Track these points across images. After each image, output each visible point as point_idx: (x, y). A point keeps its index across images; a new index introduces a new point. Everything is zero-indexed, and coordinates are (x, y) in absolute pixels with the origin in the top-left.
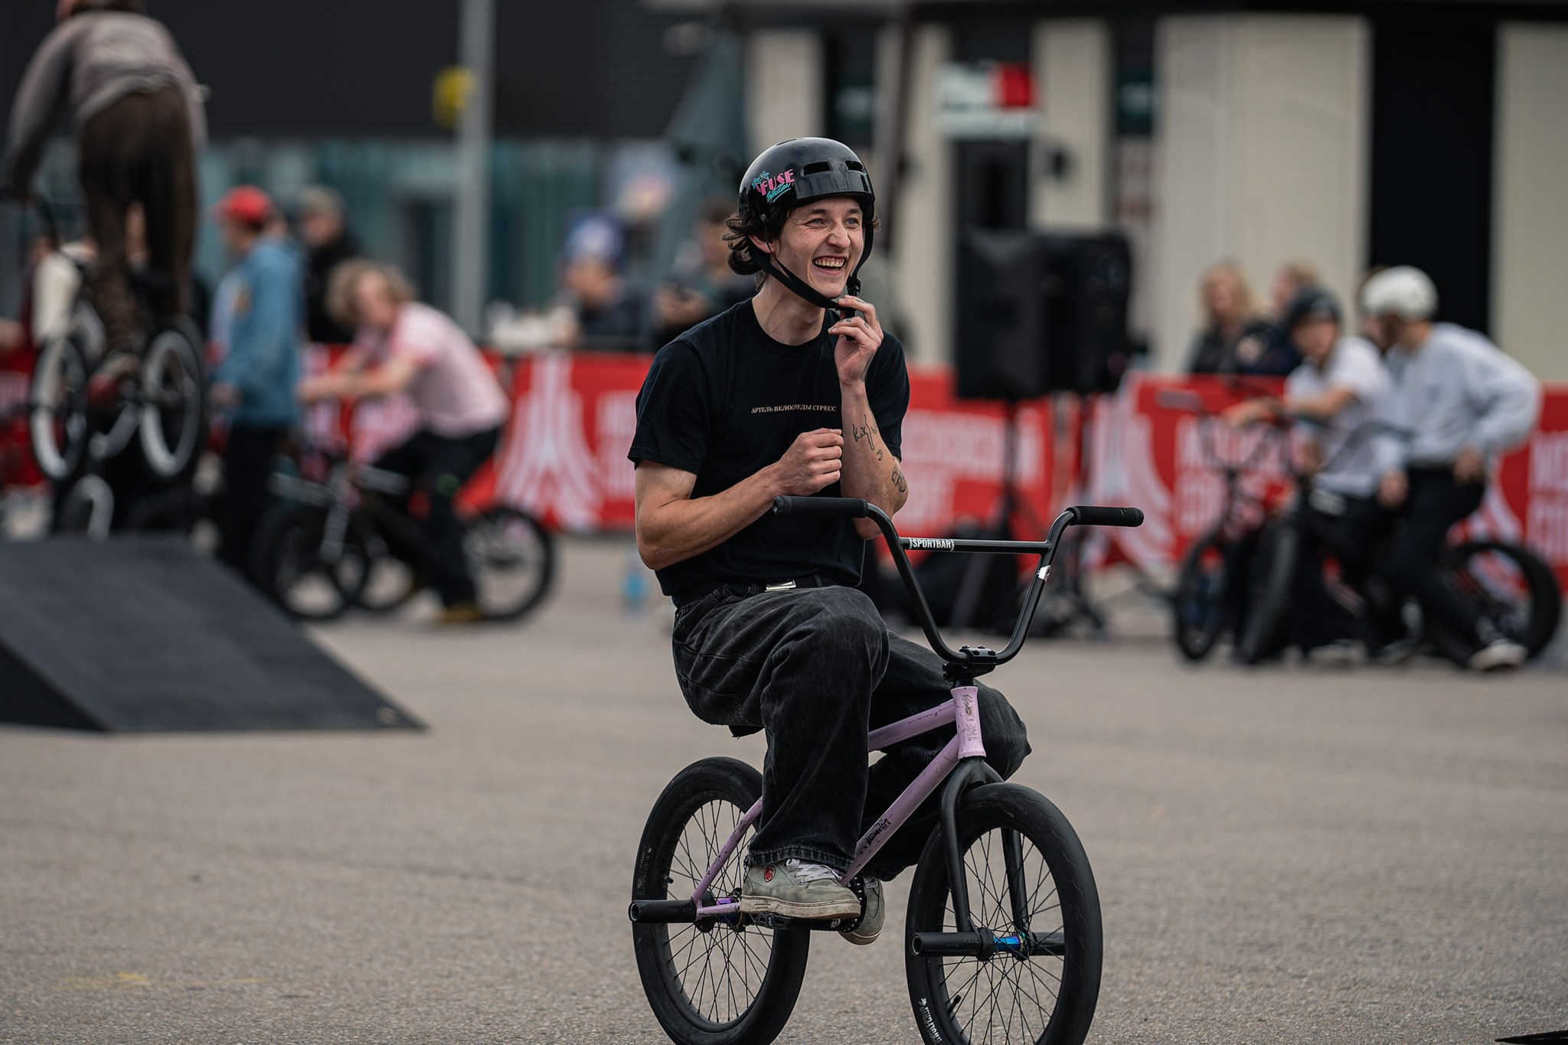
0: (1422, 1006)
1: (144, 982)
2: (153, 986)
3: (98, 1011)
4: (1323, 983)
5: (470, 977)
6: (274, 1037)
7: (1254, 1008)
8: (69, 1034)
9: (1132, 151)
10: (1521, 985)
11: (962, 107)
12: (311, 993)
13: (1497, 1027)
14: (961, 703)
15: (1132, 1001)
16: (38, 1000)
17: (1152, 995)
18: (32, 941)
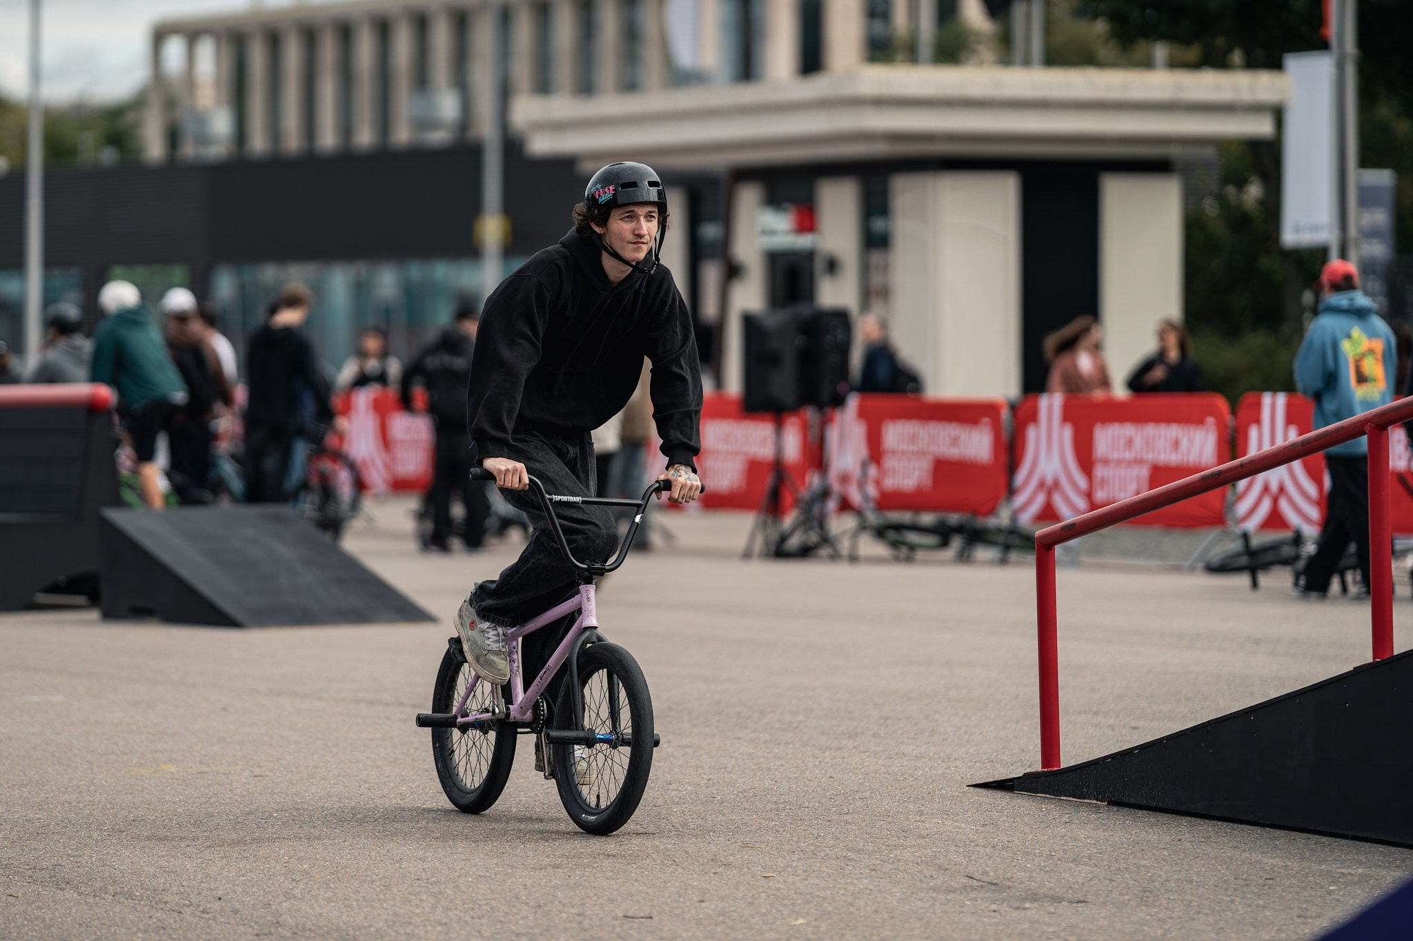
0: (930, 768)
1: (173, 770)
2: (178, 772)
3: (140, 787)
4: (878, 755)
5: (369, 763)
6: (239, 799)
7: (829, 771)
8: (118, 800)
9: (876, 257)
10: (995, 754)
11: (772, 233)
12: (270, 774)
13: (971, 778)
14: (584, 595)
15: (759, 768)
16: (106, 781)
17: (772, 764)
18: (114, 747)
